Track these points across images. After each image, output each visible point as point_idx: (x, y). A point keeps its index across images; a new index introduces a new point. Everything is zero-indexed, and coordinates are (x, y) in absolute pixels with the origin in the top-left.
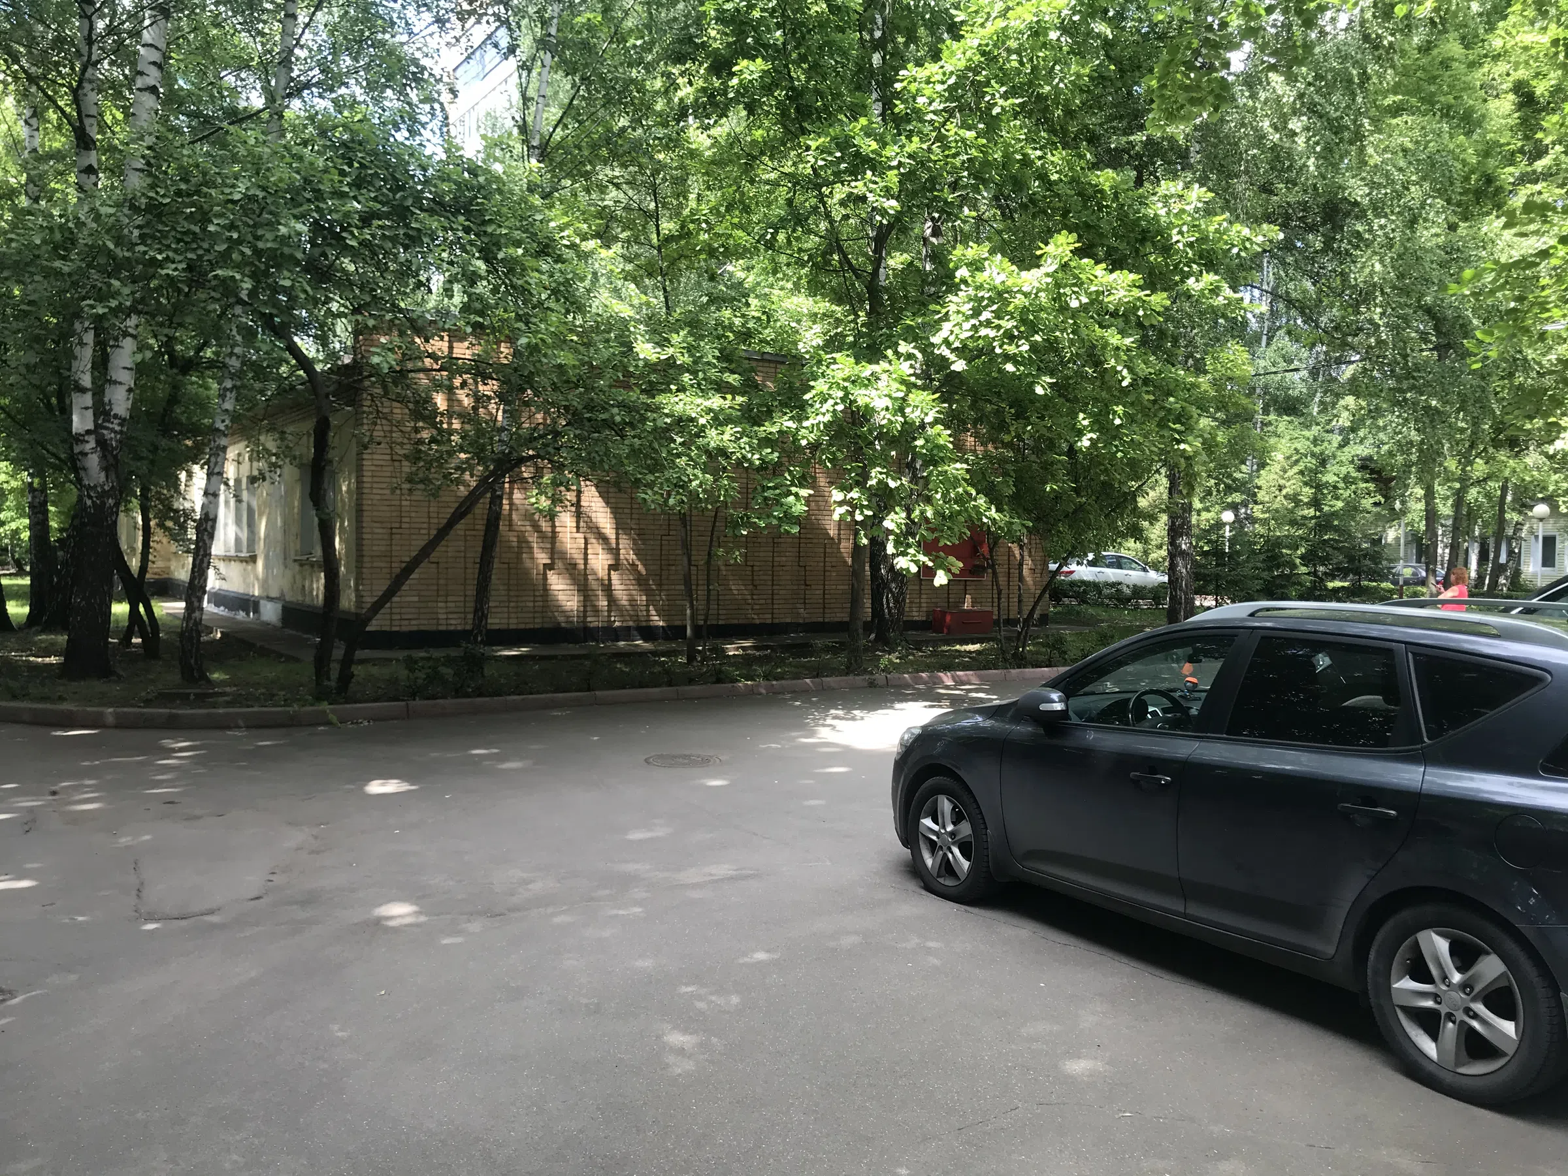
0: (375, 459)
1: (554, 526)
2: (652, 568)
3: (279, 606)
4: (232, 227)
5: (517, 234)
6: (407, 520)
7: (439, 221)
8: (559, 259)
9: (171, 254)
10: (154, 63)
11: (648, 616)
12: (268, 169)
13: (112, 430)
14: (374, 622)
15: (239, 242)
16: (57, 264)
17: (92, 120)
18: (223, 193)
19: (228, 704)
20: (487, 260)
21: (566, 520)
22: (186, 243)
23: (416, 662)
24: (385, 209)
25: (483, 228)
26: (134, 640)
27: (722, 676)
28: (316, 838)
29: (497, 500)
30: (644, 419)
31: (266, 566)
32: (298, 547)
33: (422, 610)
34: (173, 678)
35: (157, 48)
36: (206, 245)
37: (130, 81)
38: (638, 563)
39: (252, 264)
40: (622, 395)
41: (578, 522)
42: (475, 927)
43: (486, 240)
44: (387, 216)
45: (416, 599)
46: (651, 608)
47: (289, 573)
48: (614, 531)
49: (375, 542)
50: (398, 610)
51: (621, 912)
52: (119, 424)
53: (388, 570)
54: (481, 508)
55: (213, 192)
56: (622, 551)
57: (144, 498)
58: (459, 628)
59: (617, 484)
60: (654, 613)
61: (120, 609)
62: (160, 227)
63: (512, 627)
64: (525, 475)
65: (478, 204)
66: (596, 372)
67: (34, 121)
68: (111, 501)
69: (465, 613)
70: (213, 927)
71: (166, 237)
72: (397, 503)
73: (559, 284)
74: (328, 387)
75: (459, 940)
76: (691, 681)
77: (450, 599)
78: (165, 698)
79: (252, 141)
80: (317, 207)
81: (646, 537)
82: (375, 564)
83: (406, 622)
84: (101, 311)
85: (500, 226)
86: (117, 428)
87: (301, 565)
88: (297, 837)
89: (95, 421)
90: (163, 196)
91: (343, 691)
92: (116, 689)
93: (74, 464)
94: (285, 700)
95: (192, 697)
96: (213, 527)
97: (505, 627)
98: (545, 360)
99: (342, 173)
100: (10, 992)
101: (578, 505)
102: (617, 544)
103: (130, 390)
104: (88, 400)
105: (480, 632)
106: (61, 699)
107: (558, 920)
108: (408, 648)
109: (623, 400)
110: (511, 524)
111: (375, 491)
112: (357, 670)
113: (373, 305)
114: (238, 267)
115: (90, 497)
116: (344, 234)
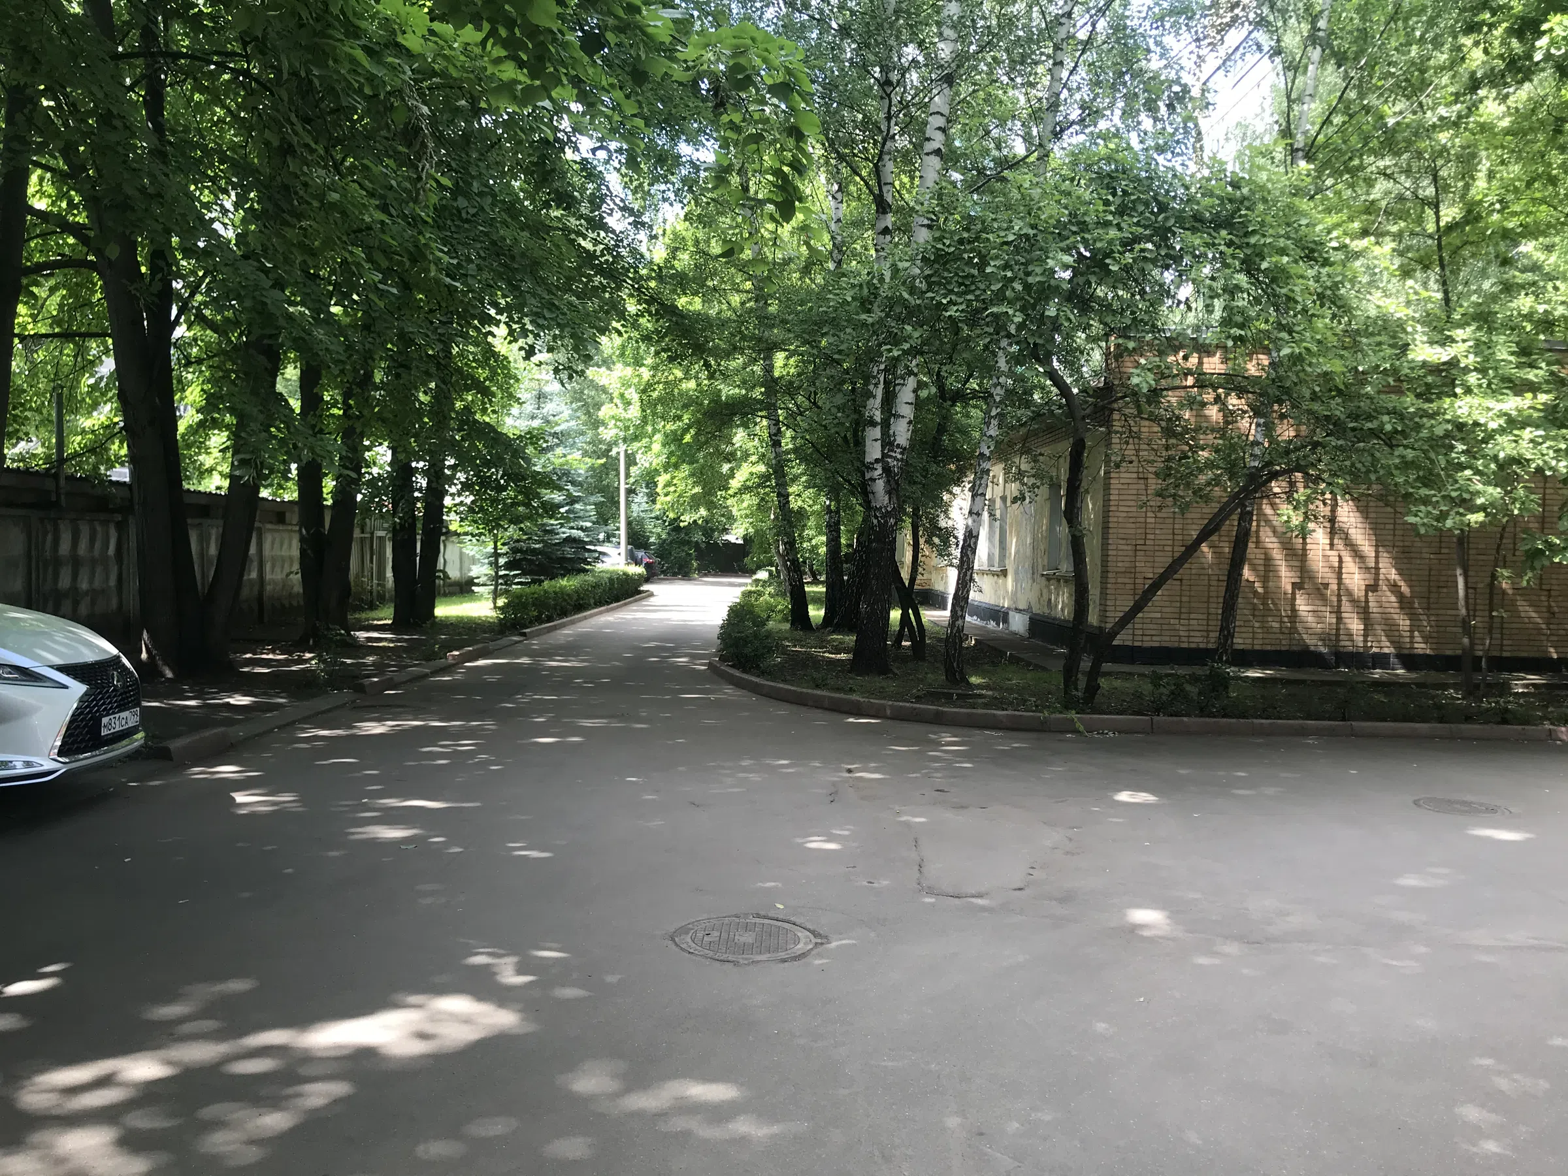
0: (1123, 478)
1: (1305, 543)
2: (1417, 589)
3: (1027, 618)
4: (1006, 266)
5: (1282, 242)
6: (1152, 537)
7: (1201, 237)
8: (1326, 263)
9: (954, 297)
10: (939, 129)
11: (1412, 642)
12: (1039, 209)
13: (895, 458)
14: (1118, 637)
15: (1012, 280)
16: (864, 316)
17: (889, 187)
18: (999, 236)
19: (986, 706)
20: (1249, 273)
21: (1319, 537)
22: (966, 286)
23: (1161, 678)
24: (1147, 232)
25: (1246, 240)
26: (904, 643)
27: (1509, 716)
28: (1070, 840)
29: (1246, 517)
30: (1418, 427)
31: (1016, 580)
32: (1046, 563)
33: (1165, 627)
34: (936, 678)
35: (942, 115)
36: (982, 286)
37: (918, 147)
38: (1402, 583)
39: (1023, 298)
40: (1391, 401)
41: (1332, 539)
42: (1232, 948)
43: (1249, 252)
44: (1149, 239)
45: (1159, 615)
46: (1416, 633)
47: (1036, 587)
48: (1373, 549)
49: (1120, 559)
50: (1140, 626)
51: (1394, 963)
52: (901, 453)
53: (1132, 586)
54: (1231, 525)
55: (991, 236)
56: (1382, 571)
57: (915, 515)
58: (1202, 646)
59: (1381, 498)
60: (1419, 639)
61: (895, 615)
62: (946, 274)
63: (1257, 647)
64: (1277, 490)
65: (1240, 216)
66: (1361, 378)
67: (839, 195)
68: (892, 521)
69: (1208, 631)
70: (983, 909)
71: (949, 283)
72: (1142, 520)
73: (1326, 288)
74: (1084, 410)
75: (1217, 961)
76: (1468, 719)
77: (1192, 616)
78: (933, 696)
79: (1027, 185)
80: (1083, 238)
81: (1412, 555)
82: (1120, 580)
83: (1148, 638)
84: (896, 353)
85: (1264, 236)
86: (899, 456)
87: (1048, 580)
88: (1053, 837)
89: (882, 451)
90: (949, 246)
91: (1089, 701)
92: (892, 686)
93: (864, 489)
94: (1037, 706)
95: (955, 697)
96: (976, 543)
97: (1250, 647)
98: (1309, 369)
99: (1107, 203)
100: (826, 937)
101: (1332, 520)
102: (1377, 562)
103: (910, 422)
104: (877, 432)
105: (1226, 651)
106: (851, 690)
107: (1322, 959)
108: (1152, 664)
109: (1394, 408)
110: (1258, 542)
111: (1121, 509)
112: (1103, 682)
113: (1133, 327)
114: (1011, 303)
115: (876, 517)
116: (1107, 261)
